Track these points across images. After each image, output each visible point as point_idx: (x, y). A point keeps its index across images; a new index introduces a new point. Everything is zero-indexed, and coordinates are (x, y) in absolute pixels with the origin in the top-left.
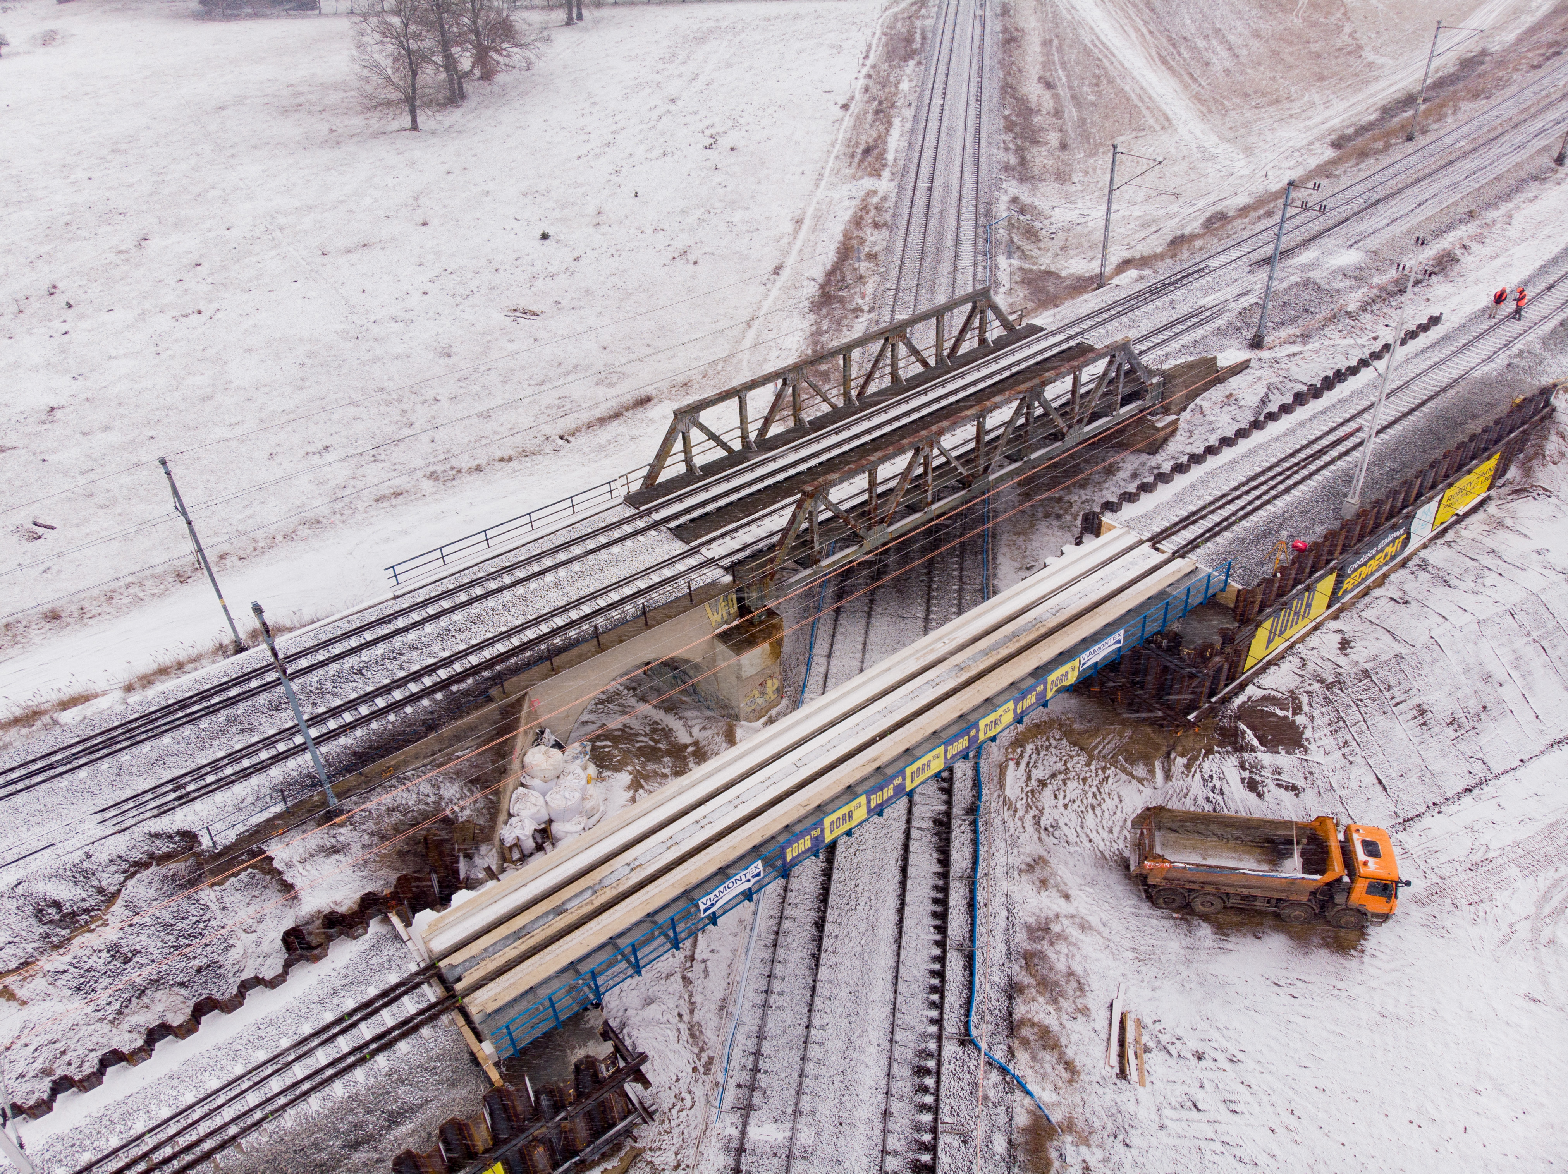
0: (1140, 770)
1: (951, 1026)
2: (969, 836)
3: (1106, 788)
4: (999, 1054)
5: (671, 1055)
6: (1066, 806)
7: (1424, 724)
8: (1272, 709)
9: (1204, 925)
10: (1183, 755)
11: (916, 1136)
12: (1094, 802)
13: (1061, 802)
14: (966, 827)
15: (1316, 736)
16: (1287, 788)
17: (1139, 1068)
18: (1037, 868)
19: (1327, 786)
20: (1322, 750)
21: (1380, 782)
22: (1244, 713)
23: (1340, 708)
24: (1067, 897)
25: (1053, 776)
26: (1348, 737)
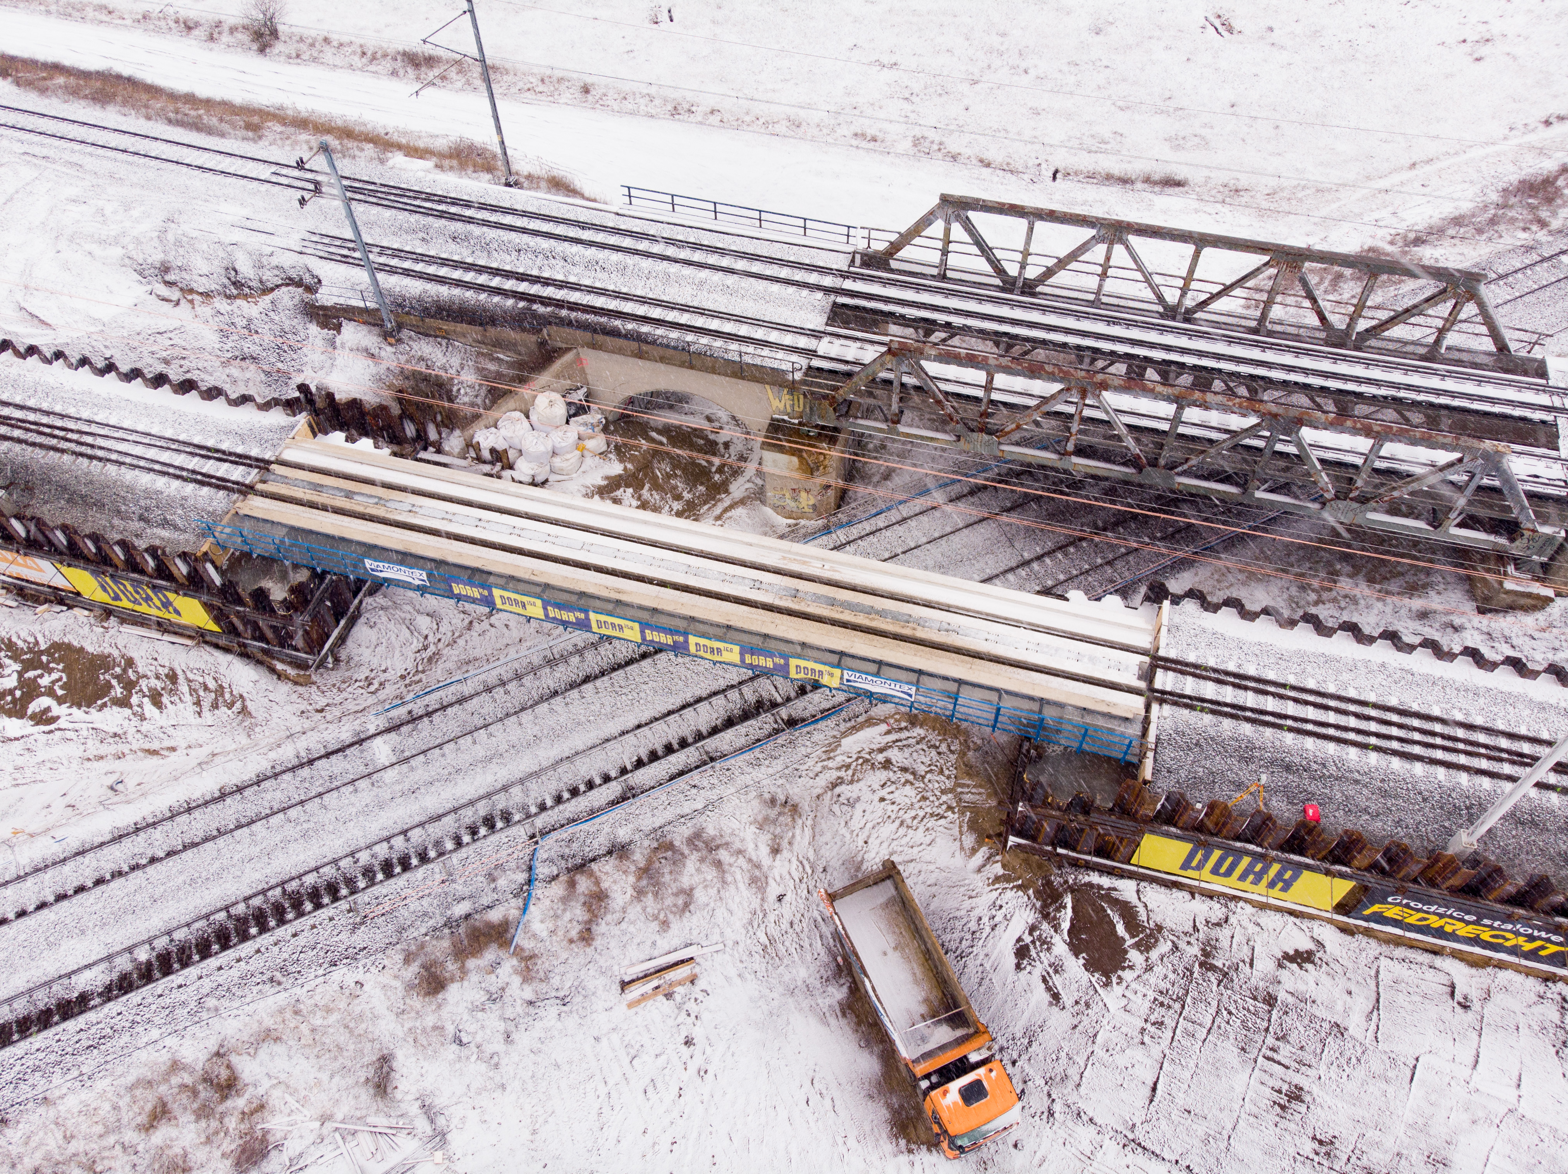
0: (969, 840)
1: (540, 822)
2: (760, 734)
3: (931, 823)
4: (543, 870)
5: (397, 654)
6: (882, 800)
7: (1283, 1108)
8: (1116, 918)
9: (845, 990)
10: (1004, 866)
11: (430, 847)
12: (909, 821)
13: (883, 793)
14: (768, 729)
15: (1134, 985)
16: (1049, 989)
17: (644, 997)
18: (777, 809)
19: (1091, 1032)
20: (1124, 1002)
21: (1154, 1089)
22: (1081, 892)
23: (1193, 993)
24: (775, 851)
25: (904, 770)
26: (1170, 1023)
